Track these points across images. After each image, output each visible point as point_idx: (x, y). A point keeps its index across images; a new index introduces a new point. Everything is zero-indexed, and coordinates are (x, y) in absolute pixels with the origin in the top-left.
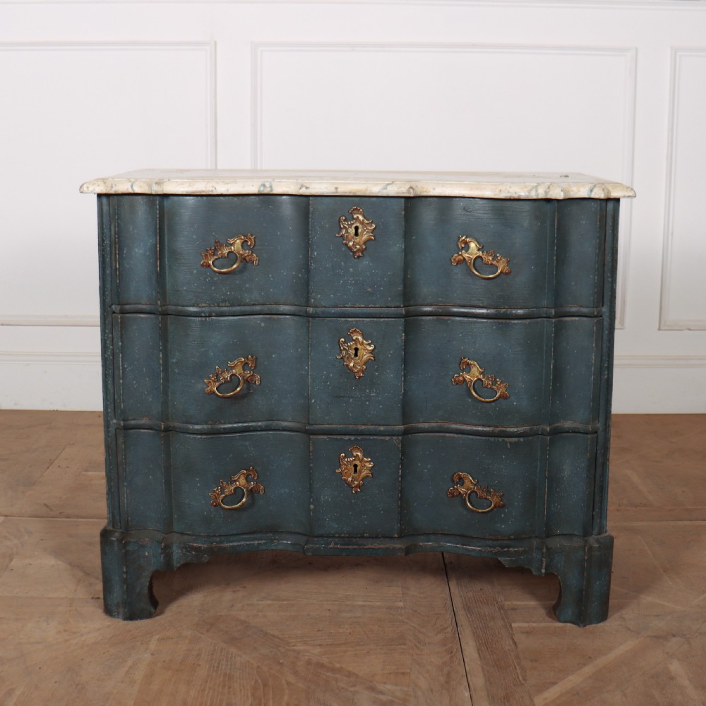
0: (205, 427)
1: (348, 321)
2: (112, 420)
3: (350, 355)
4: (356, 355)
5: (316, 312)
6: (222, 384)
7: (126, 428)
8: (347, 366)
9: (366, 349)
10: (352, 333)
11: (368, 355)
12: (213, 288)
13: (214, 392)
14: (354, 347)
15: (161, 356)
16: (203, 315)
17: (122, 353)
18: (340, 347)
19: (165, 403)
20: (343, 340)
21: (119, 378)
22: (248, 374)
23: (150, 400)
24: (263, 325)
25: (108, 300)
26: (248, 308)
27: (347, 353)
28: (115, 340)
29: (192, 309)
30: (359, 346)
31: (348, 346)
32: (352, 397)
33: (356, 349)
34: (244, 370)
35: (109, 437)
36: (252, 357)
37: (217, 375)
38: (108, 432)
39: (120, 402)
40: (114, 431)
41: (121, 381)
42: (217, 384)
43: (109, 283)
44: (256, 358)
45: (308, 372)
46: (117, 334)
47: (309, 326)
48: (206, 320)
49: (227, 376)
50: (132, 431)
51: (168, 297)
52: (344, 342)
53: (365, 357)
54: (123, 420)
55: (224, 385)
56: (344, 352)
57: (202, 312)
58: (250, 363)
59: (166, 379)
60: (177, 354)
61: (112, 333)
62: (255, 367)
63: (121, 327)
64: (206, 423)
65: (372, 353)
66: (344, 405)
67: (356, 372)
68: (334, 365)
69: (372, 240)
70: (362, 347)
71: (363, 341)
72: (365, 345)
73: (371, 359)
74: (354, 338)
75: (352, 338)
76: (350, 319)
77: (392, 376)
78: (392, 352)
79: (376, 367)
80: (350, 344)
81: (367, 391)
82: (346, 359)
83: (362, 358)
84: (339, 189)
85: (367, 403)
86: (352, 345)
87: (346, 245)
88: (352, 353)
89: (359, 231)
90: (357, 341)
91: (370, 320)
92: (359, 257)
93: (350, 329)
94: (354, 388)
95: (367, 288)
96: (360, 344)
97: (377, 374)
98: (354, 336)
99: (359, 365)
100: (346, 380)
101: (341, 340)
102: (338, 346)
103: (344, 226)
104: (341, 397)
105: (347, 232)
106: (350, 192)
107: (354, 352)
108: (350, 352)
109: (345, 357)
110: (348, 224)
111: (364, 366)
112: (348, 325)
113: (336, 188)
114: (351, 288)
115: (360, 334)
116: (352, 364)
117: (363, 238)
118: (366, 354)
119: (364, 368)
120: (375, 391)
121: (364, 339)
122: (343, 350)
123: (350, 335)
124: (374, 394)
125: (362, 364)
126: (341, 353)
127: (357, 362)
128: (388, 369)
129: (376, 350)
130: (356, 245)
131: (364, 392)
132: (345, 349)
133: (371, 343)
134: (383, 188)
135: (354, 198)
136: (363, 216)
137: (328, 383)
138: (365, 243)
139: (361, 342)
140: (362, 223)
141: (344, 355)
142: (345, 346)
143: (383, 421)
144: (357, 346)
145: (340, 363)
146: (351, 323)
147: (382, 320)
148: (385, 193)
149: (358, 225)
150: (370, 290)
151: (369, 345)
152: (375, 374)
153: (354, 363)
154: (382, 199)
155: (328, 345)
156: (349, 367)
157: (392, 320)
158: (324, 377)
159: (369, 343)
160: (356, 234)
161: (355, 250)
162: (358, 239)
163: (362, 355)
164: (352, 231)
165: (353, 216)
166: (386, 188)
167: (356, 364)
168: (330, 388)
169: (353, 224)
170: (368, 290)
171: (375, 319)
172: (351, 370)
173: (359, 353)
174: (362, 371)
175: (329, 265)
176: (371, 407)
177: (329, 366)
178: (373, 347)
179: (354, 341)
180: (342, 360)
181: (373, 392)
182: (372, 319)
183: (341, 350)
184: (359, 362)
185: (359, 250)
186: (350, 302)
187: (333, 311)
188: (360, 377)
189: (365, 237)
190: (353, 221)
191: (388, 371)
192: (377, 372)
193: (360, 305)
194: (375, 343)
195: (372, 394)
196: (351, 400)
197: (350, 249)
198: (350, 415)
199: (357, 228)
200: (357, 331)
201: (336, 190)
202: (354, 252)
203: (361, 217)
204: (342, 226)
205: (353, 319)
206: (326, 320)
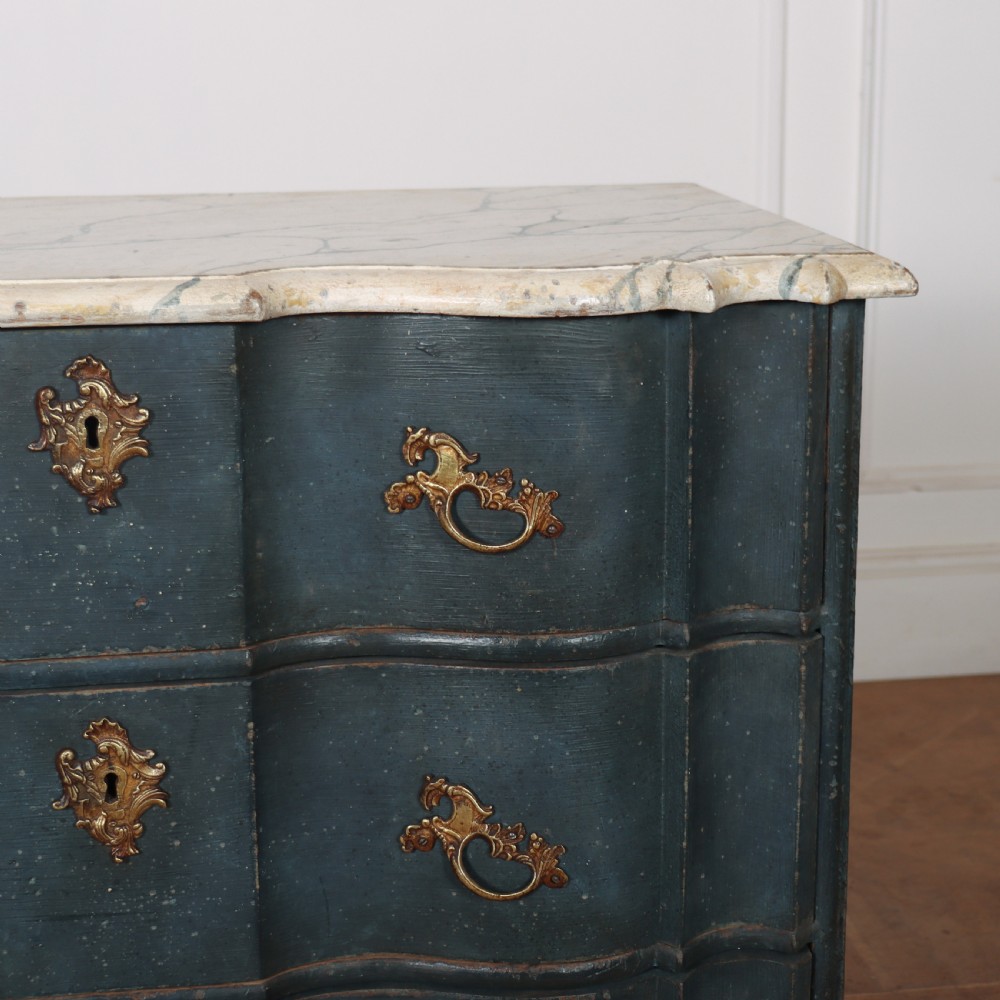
1: (84, 698)
3: (93, 797)
4: (112, 793)
8: (87, 828)
9: (142, 777)
11: (147, 793)
14: (105, 772)
18: (61, 777)
20: (68, 754)
27: (84, 792)
30: (119, 770)
31: (85, 772)
32: (108, 915)
33: (112, 779)
52: (73, 762)
53: (140, 798)
56: (74, 791)
65: (161, 785)
66: (84, 938)
67: (113, 845)
68: (47, 830)
69: (141, 454)
70: (129, 770)
71: (130, 753)
72: (136, 766)
73: (158, 804)
74: (103, 746)
75: (96, 746)
76: (87, 693)
77: (223, 845)
78: (218, 778)
79: (173, 824)
80: (92, 765)
81: (152, 894)
82: (80, 811)
83: (131, 801)
84: (28, 307)
85: (154, 928)
86: (98, 767)
87: (63, 474)
88: (99, 791)
89: (101, 430)
90: (112, 754)
91: (148, 691)
92: (103, 509)
93: (90, 722)
94: (110, 890)
95: (135, 599)
96: (122, 764)
97: (177, 843)
98: (102, 740)
99: (122, 822)
100: (84, 869)
101: (63, 755)
102: (57, 774)
103: (51, 419)
104: (73, 917)
105: (62, 436)
106: (64, 318)
107: (104, 787)
108: (92, 787)
109: (77, 803)
110: (64, 413)
111: (137, 825)
112: (80, 711)
113: (19, 306)
114: (86, 601)
115: (119, 734)
116: (100, 822)
117: (114, 451)
118: (141, 791)
119: (137, 832)
120: (173, 891)
121: (131, 746)
122: (71, 786)
123: (90, 738)
124: (173, 901)
125: (132, 819)
126: (65, 792)
127: (116, 814)
128: (211, 829)
129: (172, 777)
130: (94, 474)
131: (142, 897)
132: (76, 782)
133: (154, 757)
134: (167, 300)
135: (79, 332)
136: (113, 386)
137: (33, 881)
138: (120, 467)
139: (123, 757)
140: (109, 407)
141: (74, 799)
142: (77, 772)
143: (205, 974)
144: (113, 769)
145: (63, 821)
146: (91, 703)
147: (185, 687)
148: (172, 315)
149: (97, 412)
150: (143, 604)
151: (150, 763)
152: (173, 846)
153: (107, 818)
154: (166, 331)
155: (22, 773)
156: (94, 831)
157: (213, 687)
158: (17, 865)
159: (149, 757)
160: (92, 441)
161: (90, 489)
162: (97, 456)
163: (131, 794)
164: (78, 432)
165: (78, 386)
166: (177, 300)
167: (112, 820)
168: (38, 893)
169: (79, 411)
170: (137, 604)
171: (164, 688)
172: (99, 839)
173: (119, 790)
174: (134, 841)
175: (13, 538)
176: (165, 939)
177: (32, 833)
178: (161, 768)
179: (102, 754)
180: (71, 811)
181: (170, 894)
182: (153, 688)
183: (64, 785)
184: (121, 813)
185: (102, 489)
186: (84, 643)
187: (34, 673)
188: (126, 858)
189: (120, 448)
190: (79, 403)
191: (211, 833)
192: (177, 838)
193: (116, 650)
194: (168, 758)
195: (165, 903)
196: (105, 923)
197: (75, 485)
198: (105, 965)
199: (91, 423)
200: (110, 726)
201: (20, 313)
202: (89, 497)
203: (103, 390)
204: (45, 419)
205: (97, 692)
206: (14, 699)
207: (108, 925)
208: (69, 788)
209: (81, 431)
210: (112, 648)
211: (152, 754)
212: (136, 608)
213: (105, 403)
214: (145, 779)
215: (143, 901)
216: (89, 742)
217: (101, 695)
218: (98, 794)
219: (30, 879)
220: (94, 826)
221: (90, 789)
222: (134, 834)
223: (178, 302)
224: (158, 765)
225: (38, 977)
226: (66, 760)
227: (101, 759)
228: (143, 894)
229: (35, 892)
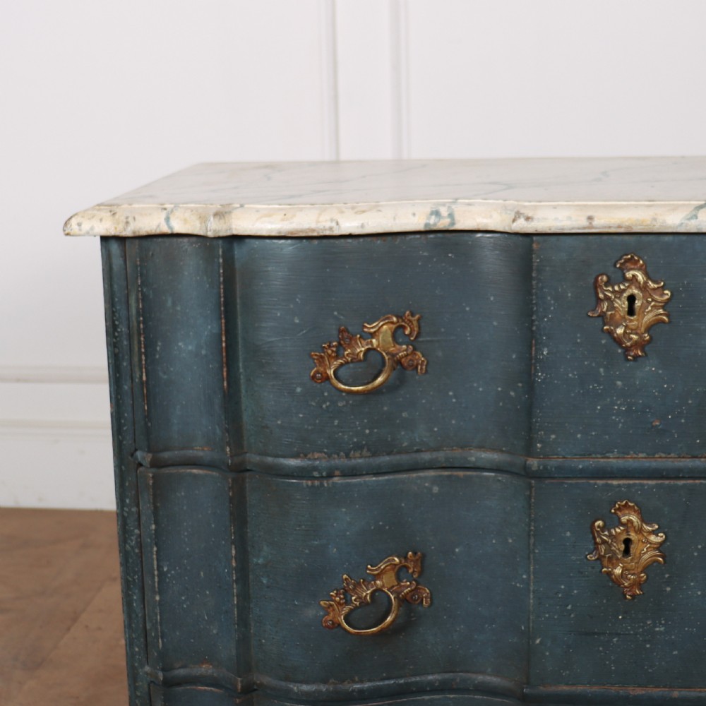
0: (323, 688)
1: (612, 486)
2: (142, 666)
3: (614, 553)
4: (627, 552)
5: (545, 468)
6: (356, 608)
7: (169, 684)
8: (609, 574)
9: (648, 542)
10: (619, 509)
11: (651, 553)
12: (336, 422)
13: (340, 625)
14: (624, 536)
15: (234, 552)
16: (316, 474)
17: (156, 545)
18: (594, 538)
19: (244, 642)
20: (599, 523)
21: (154, 593)
22: (407, 587)
23: (215, 632)
24: (436, 489)
25: (128, 442)
26: (404, 458)
27: (609, 550)
28: (143, 519)
29: (293, 462)
30: (633, 536)
31: (610, 536)
32: (618, 634)
33: (628, 542)
34: (399, 579)
35: (137, 697)
36: (415, 553)
37: (346, 592)
38: (136, 688)
39: (156, 637)
40: (146, 686)
41: (157, 598)
42: (347, 609)
43: (130, 409)
44: (424, 556)
45: (528, 584)
46: (146, 507)
47: (530, 497)
48: (322, 485)
49: (367, 593)
50: (180, 689)
51: (245, 438)
52: (603, 529)
53: (646, 556)
54: (163, 670)
55: (359, 610)
56: (603, 548)
57: (315, 468)
58: (411, 565)
59: (245, 596)
60: (265, 548)
61: (138, 506)
62: (421, 574)
63: (155, 496)
64: (325, 682)
65: (661, 549)
66: (601, 649)
67: (626, 587)
68: (582, 573)
69: (663, 322)
70: (640, 537)
71: (642, 525)
72: (645, 534)
73: (658, 561)
74: (624, 519)
75: (619, 519)
76: (615, 482)
77: (699, 593)
78: (700, 547)
79: (667, 576)
80: (616, 531)
81: (649, 623)
82: (606, 562)
83: (640, 557)
84: (595, 219)
85: (648, 646)
86: (620, 533)
87: (610, 333)
88: (619, 549)
89: (638, 303)
90: (629, 525)
91: (657, 484)
92: (636, 357)
93: (616, 503)
94: (620, 617)
95: (652, 420)
96: (636, 532)
97: (668, 589)
98: (624, 515)
99: (632, 572)
100: (605, 601)
101: (597, 524)
102: (591, 536)
103: (605, 295)
104: (595, 633)
105: (611, 307)
106: (619, 227)
107: (622, 547)
108: (615, 547)
109: (604, 556)
110: (614, 292)
111: (642, 575)
112: (610, 494)
113: (590, 218)
114: (620, 420)
115: (635, 511)
116: (618, 571)
117: (645, 319)
118: (647, 551)
119: (642, 579)
120: (663, 622)
121: (643, 521)
122: (600, 544)
123: (615, 513)
124: (662, 629)
125: (640, 570)
126: (596, 549)
127: (629, 566)
128: (692, 581)
129: (668, 543)
130: (631, 333)
131: (642, 624)
132: (604, 542)
133: (657, 529)
134: (689, 217)
135: (626, 238)
136: (646, 274)
137: (569, 607)
138: (648, 329)
139: (637, 528)
140: (644, 288)
141: (602, 554)
142: (605, 535)
143: (680, 681)
144: (629, 535)
145: (593, 568)
146: (617, 489)
147: (681, 483)
148: (692, 226)
149: (636, 291)
150: (658, 423)
151: (655, 533)
152: (666, 591)
153: (623, 568)
154: (684, 238)
155: (568, 534)
156: (613, 577)
157: (701, 484)
158: (560, 595)
159: (654, 529)
160: (631, 311)
161: (629, 344)
162: (634, 321)
163: (640, 553)
164: (622, 304)
165: (624, 274)
166: (696, 217)
167: (626, 570)
168: (572, 616)
169: (624, 291)
170: (654, 424)
171: (667, 482)
172: (617, 582)
173: (632, 551)
174: (639, 585)
175: (574, 375)
176: (655, 654)
177: (571, 575)
178: (662, 537)
179: (623, 525)
180: (599, 562)
181: (661, 624)
182: (660, 482)
183: (596, 543)
184: (632, 566)
185: (636, 345)
186: (616, 448)
187: (581, 467)
188: (633, 596)
189: (648, 318)
190: (624, 285)
191: (692, 584)
192: (668, 586)
193: (637, 454)
194: (666, 530)
195: (657, 629)
196: (615, 639)
197: (618, 341)
198: (613, 668)
199: (632, 299)
200: (629, 506)
201: (591, 223)
202: (627, 349)
203: (640, 277)
204: (601, 296)
205: (622, 482)
206: (566, 483)
207: (617, 641)
208: (599, 546)
209: (624, 304)
210: (635, 453)
211: (657, 527)
212: (653, 426)
213: (641, 286)
214: (650, 543)
215: (643, 627)
216: (614, 516)
217: (624, 484)
218: (617, 551)
219: (567, 606)
220: (614, 574)
221: (613, 548)
222: (640, 581)
223: (697, 218)
224: (659, 535)
225: (568, 672)
226: (599, 527)
227: (621, 528)
228: (643, 622)
229: (570, 614)
